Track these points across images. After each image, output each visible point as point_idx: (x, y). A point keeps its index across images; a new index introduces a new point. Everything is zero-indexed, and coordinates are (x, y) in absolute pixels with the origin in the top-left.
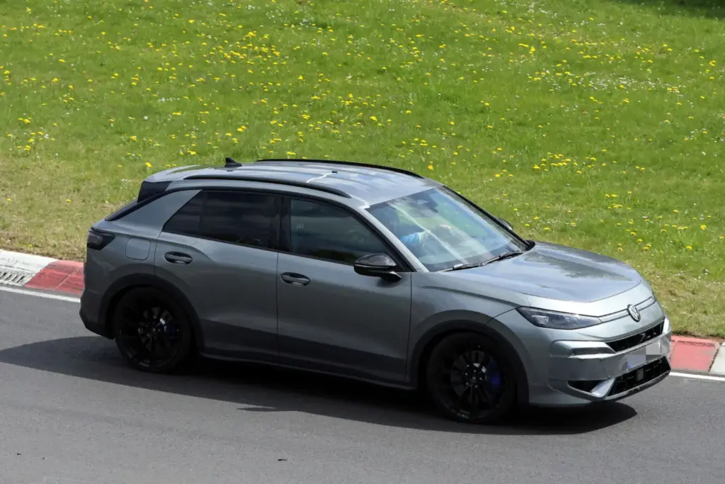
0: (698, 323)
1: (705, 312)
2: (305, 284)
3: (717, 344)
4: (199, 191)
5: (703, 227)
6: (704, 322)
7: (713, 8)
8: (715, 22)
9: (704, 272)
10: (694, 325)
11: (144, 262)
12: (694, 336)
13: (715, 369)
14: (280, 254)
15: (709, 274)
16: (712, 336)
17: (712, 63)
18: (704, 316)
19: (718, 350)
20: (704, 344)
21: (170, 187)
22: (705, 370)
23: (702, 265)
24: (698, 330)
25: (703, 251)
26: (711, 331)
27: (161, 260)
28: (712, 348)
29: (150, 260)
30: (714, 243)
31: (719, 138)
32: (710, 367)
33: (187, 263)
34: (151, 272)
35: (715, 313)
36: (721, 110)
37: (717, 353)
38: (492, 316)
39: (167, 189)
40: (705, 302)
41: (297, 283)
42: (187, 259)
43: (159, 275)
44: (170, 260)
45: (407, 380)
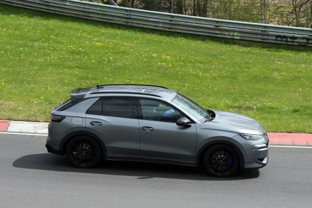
0: (2, 115)
1: (5, 112)
2: (152, 130)
3: (9, 122)
4: (99, 98)
5: (3, 83)
6: (4, 115)
7: (4, 12)
8: (5, 16)
9: (4, 98)
10: (1, 116)
11: (81, 126)
12: (2, 120)
13: (8, 130)
14: (139, 120)
15: (6, 99)
16: (8, 119)
17: (4, 30)
18: (4, 113)
19: (9, 124)
20: (5, 122)
21: (85, 97)
22: (6, 130)
23: (3, 96)
24: (3, 118)
25: (3, 92)
26: (7, 118)
27: (88, 125)
28: (7, 123)
29: (84, 125)
30: (7, 88)
31: (7, 54)
32: (7, 129)
33: (100, 125)
34: (85, 130)
35: (8, 112)
36: (8, 45)
37: (9, 125)
38: (231, 137)
39: (84, 98)
40: (4, 108)
41: (148, 130)
42: (100, 124)
43: (88, 130)
44: (93, 125)
45: (195, 163)
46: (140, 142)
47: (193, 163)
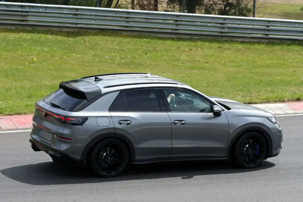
2: (184, 124)
11: (109, 127)
34: (113, 131)
39: (102, 93)
42: (129, 122)
43: (117, 131)
44: (121, 124)
45: (226, 155)
46: (171, 139)
47: (223, 156)
